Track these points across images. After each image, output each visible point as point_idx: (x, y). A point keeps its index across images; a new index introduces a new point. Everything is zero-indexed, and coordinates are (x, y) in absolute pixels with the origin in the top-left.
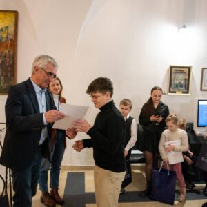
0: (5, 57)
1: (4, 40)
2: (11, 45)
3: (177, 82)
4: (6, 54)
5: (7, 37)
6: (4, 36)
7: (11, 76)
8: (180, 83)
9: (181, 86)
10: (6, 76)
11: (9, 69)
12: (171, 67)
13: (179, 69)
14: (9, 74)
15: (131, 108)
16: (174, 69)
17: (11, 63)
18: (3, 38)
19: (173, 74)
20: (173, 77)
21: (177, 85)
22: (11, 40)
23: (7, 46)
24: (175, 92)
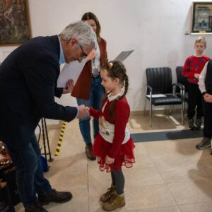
3: (200, 21)
7: (25, 24)
8: (203, 21)
9: (205, 25)
10: (20, 25)
11: (22, 17)
12: (195, 4)
13: (203, 6)
14: (23, 22)
16: (197, 6)
17: (23, 9)
19: (196, 12)
20: (196, 15)
21: (200, 24)
24: (198, 32)
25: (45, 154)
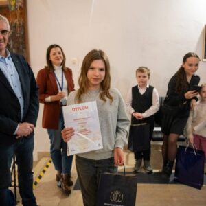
0: (15, 27)
1: (13, 9)
2: (21, 14)
4: (16, 24)
5: (15, 5)
6: (13, 3)
7: (23, 48)
10: (18, 48)
11: (20, 40)
14: (21, 46)
15: (149, 75)
17: (22, 33)
18: (11, 6)
22: (20, 7)
23: (16, 15)
25: (15, 186)
